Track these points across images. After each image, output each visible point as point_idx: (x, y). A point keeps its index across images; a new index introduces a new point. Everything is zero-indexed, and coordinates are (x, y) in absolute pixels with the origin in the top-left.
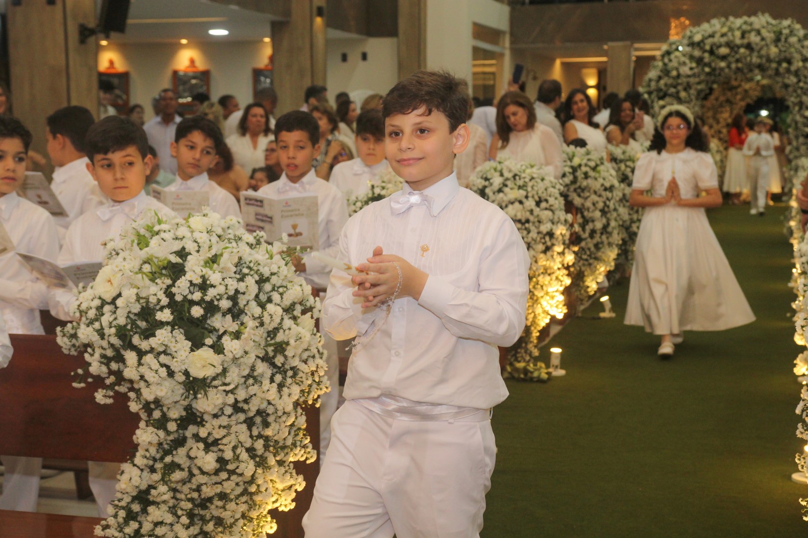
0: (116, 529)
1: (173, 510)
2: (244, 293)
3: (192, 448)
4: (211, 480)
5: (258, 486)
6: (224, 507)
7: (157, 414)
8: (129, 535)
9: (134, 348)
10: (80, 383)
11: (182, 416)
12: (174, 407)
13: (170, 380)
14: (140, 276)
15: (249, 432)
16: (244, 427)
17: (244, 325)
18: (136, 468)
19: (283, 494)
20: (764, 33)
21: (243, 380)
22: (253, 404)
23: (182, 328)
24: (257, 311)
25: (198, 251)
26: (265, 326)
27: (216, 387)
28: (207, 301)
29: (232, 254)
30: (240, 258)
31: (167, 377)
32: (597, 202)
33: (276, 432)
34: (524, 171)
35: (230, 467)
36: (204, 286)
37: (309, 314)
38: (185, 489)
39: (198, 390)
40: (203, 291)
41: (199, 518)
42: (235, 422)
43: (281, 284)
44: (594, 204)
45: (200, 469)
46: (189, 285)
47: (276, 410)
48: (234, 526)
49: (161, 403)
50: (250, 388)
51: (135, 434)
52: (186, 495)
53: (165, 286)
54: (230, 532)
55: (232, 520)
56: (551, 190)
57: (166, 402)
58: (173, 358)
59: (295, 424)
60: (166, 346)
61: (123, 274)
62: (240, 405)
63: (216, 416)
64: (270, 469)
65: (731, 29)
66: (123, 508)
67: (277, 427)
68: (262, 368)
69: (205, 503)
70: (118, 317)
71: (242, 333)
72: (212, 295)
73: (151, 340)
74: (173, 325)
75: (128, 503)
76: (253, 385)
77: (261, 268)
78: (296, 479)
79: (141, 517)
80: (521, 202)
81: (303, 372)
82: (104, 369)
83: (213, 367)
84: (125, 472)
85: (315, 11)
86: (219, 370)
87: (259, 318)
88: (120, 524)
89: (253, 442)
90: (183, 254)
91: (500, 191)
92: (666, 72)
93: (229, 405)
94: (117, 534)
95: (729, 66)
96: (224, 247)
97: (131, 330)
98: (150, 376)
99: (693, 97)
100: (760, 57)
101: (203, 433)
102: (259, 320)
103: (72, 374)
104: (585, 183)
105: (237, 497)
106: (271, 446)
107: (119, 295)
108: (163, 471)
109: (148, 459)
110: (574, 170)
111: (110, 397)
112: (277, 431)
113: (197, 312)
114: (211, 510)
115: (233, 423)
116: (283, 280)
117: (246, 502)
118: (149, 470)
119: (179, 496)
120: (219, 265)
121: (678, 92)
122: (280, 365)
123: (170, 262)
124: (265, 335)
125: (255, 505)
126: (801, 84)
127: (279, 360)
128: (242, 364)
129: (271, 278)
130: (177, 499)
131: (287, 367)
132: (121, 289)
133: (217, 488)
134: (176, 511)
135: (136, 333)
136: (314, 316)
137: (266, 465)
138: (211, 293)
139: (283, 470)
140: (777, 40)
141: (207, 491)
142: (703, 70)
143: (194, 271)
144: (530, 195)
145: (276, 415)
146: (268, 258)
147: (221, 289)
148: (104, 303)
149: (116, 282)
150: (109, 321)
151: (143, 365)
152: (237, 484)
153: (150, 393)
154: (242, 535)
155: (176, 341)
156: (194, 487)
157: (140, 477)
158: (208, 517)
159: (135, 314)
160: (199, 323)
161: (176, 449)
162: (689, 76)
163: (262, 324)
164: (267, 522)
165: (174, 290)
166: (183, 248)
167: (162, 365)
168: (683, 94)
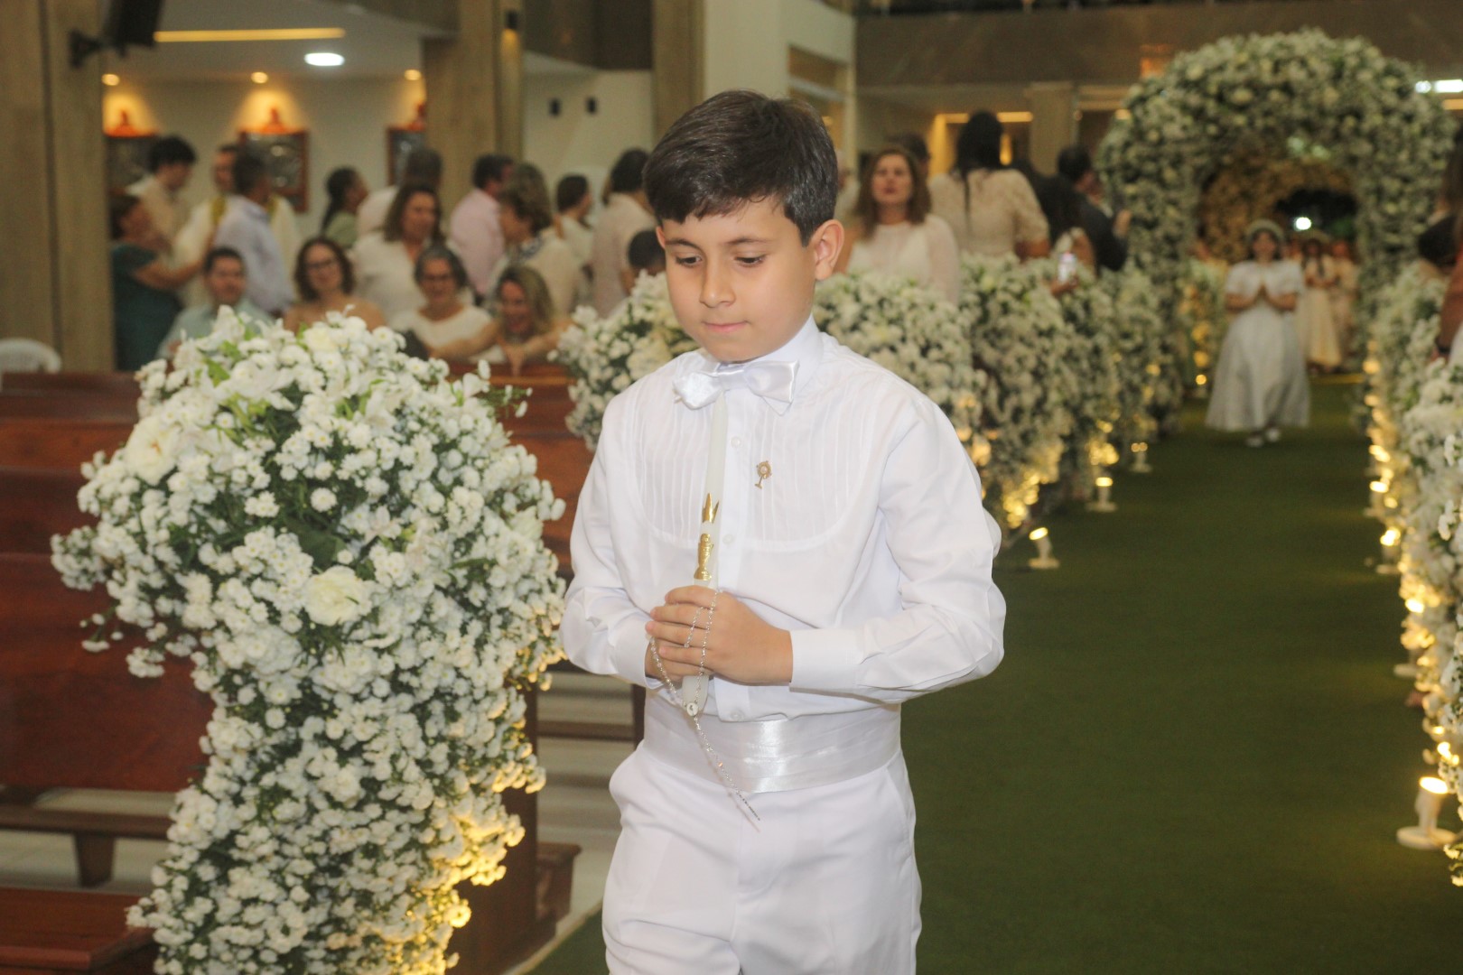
0: (169, 913)
1: (278, 875)
2: (410, 468)
3: (311, 760)
4: (349, 819)
5: (438, 831)
6: (374, 872)
7: (246, 696)
8: (194, 924)
9: (203, 569)
10: (98, 640)
11: (293, 700)
12: (280, 681)
13: (273, 628)
14: (213, 433)
15: (420, 730)
16: (411, 720)
17: (412, 526)
18: (206, 797)
19: (482, 850)
20: (1315, 64)
21: (409, 630)
22: (430, 677)
23: (296, 533)
24: (436, 501)
25: (324, 388)
26: (452, 529)
27: (360, 642)
28: (343, 482)
29: (389, 394)
30: (403, 404)
31: (267, 622)
32: (1026, 357)
33: (470, 731)
34: (898, 293)
35: (386, 794)
36: (337, 451)
37: (531, 510)
38: (301, 837)
39: (326, 647)
40: (334, 462)
41: (325, 892)
42: (394, 710)
43: (480, 452)
44: (1020, 360)
45: (328, 797)
46: (308, 449)
47: (473, 686)
48: (392, 907)
49: (254, 675)
50: (424, 645)
51: (205, 733)
52: (302, 848)
53: (261, 453)
54: (385, 918)
55: (388, 897)
56: (948, 327)
57: (264, 671)
58: (279, 586)
59: (507, 716)
60: (264, 562)
61: (182, 430)
62: (404, 678)
63: (357, 698)
64: (459, 800)
65: (1254, 57)
66: (183, 873)
67: (473, 721)
68: (445, 608)
69: (338, 864)
70: (173, 512)
71: (408, 541)
72: (353, 469)
73: (237, 551)
74: (277, 524)
75: (193, 864)
76: (429, 639)
77: (442, 421)
78: (507, 823)
79: (216, 890)
80: (893, 349)
81: (521, 618)
82: (146, 610)
83: (354, 605)
84: (186, 805)
85: (502, 19)
86: (366, 610)
87: (438, 514)
88: (176, 903)
89: (429, 749)
90: (294, 393)
91: (855, 328)
92: (1138, 133)
93: (383, 677)
94: (171, 921)
95: (1251, 124)
96: (374, 379)
97: (197, 536)
98: (235, 621)
99: (1188, 181)
100: (1307, 106)
101: (334, 730)
102: (439, 519)
103: (83, 624)
104: (1003, 322)
105: (398, 853)
106: (460, 757)
107: (175, 470)
108: (258, 802)
109: (229, 779)
110: (984, 298)
111: (157, 664)
112: (473, 728)
113: (323, 500)
114: (349, 879)
115: (391, 712)
116: (483, 445)
117: (414, 863)
118: (230, 802)
119: (287, 850)
120: (363, 413)
121: (1160, 171)
122: (477, 604)
123: (270, 408)
124: (450, 547)
125: (431, 868)
126: (1381, 156)
127: (476, 595)
128: (408, 599)
129: (460, 442)
130: (285, 857)
131: (491, 608)
132: (177, 458)
133: (361, 834)
134: (283, 878)
135: (206, 541)
136: (539, 515)
137: (452, 794)
138: (350, 465)
139: (483, 803)
140: (1337, 76)
141: (343, 842)
142: (1204, 131)
143: (317, 424)
144: (910, 335)
145: (470, 698)
146: (454, 405)
147: (368, 458)
148: (144, 486)
149: (167, 446)
150: (155, 517)
151: (220, 600)
152: (398, 828)
153: (235, 652)
154: (407, 925)
155: (284, 555)
156: (317, 833)
157: (215, 813)
158: (343, 891)
159: (207, 507)
160: (326, 523)
161: (282, 761)
162: (1178, 142)
163: (445, 525)
164: (452, 902)
165: (279, 458)
166: (295, 385)
167: (258, 600)
168: (1169, 174)
